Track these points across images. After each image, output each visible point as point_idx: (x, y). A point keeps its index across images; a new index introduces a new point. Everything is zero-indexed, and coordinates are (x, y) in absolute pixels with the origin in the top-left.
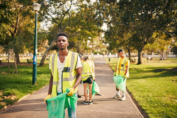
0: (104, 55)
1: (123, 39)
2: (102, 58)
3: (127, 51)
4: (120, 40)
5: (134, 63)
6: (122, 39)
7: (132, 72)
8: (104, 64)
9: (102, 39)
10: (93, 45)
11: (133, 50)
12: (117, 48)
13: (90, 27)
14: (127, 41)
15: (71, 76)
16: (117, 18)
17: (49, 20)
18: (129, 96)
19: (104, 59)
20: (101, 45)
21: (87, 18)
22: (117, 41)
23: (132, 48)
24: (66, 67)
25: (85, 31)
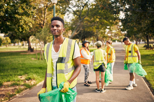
0: (122, 43)
1: (141, 26)
2: (121, 45)
3: (146, 37)
4: (138, 28)
5: (153, 49)
6: (139, 26)
7: (150, 58)
8: (121, 51)
9: (120, 28)
10: (111, 33)
11: (152, 36)
12: (135, 35)
13: (108, 17)
14: (145, 27)
15: (66, 67)
16: (133, 5)
17: (71, 13)
18: (146, 84)
19: (123, 46)
20: (119, 33)
21: (102, 7)
22: (135, 28)
23: (150, 35)
24: (61, 56)
25: (103, 21)
